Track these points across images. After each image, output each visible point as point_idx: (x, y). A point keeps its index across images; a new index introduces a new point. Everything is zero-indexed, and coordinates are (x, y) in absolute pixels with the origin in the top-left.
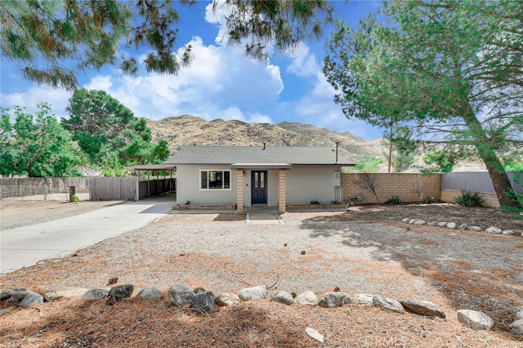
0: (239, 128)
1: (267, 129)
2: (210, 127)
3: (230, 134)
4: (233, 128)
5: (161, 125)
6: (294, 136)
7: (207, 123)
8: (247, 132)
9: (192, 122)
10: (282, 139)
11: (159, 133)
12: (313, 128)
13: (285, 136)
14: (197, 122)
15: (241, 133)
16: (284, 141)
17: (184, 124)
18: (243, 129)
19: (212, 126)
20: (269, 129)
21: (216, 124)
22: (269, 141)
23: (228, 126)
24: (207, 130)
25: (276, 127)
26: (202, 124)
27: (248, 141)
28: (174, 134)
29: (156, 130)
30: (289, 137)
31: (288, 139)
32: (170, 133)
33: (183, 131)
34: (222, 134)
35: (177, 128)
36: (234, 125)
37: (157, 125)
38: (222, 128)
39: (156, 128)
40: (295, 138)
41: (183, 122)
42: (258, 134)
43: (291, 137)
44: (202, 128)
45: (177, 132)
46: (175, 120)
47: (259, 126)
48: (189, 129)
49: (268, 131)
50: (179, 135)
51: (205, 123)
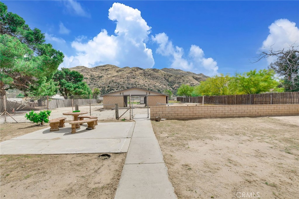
0: (139, 72)
1: (155, 72)
2: (122, 71)
3: (134, 75)
4: (135, 71)
5: (93, 70)
6: (171, 76)
7: (120, 69)
8: (143, 74)
9: (112, 68)
10: (164, 78)
11: (92, 75)
12: (181, 72)
13: (166, 76)
14: (114, 68)
15: (140, 74)
16: (165, 79)
17: (107, 69)
18: (141, 72)
19: (123, 70)
20: (156, 72)
21: (125, 69)
22: (157, 79)
23: (132, 70)
24: (120, 73)
25: (161, 70)
26: (118, 69)
27: (144, 79)
28: (101, 75)
29: (90, 73)
30: (168, 76)
31: (167, 78)
32: (99, 75)
33: (106, 74)
34: (129, 75)
35: (102, 72)
36: (136, 70)
37: (91, 70)
38: (129, 71)
39: (90, 72)
40: (172, 77)
41: (106, 68)
42: (150, 75)
43: (170, 77)
44: (117, 72)
45: (102, 74)
46: (101, 68)
47: (150, 70)
48: (110, 73)
49: (156, 73)
50: (104, 76)
51: (119, 69)
